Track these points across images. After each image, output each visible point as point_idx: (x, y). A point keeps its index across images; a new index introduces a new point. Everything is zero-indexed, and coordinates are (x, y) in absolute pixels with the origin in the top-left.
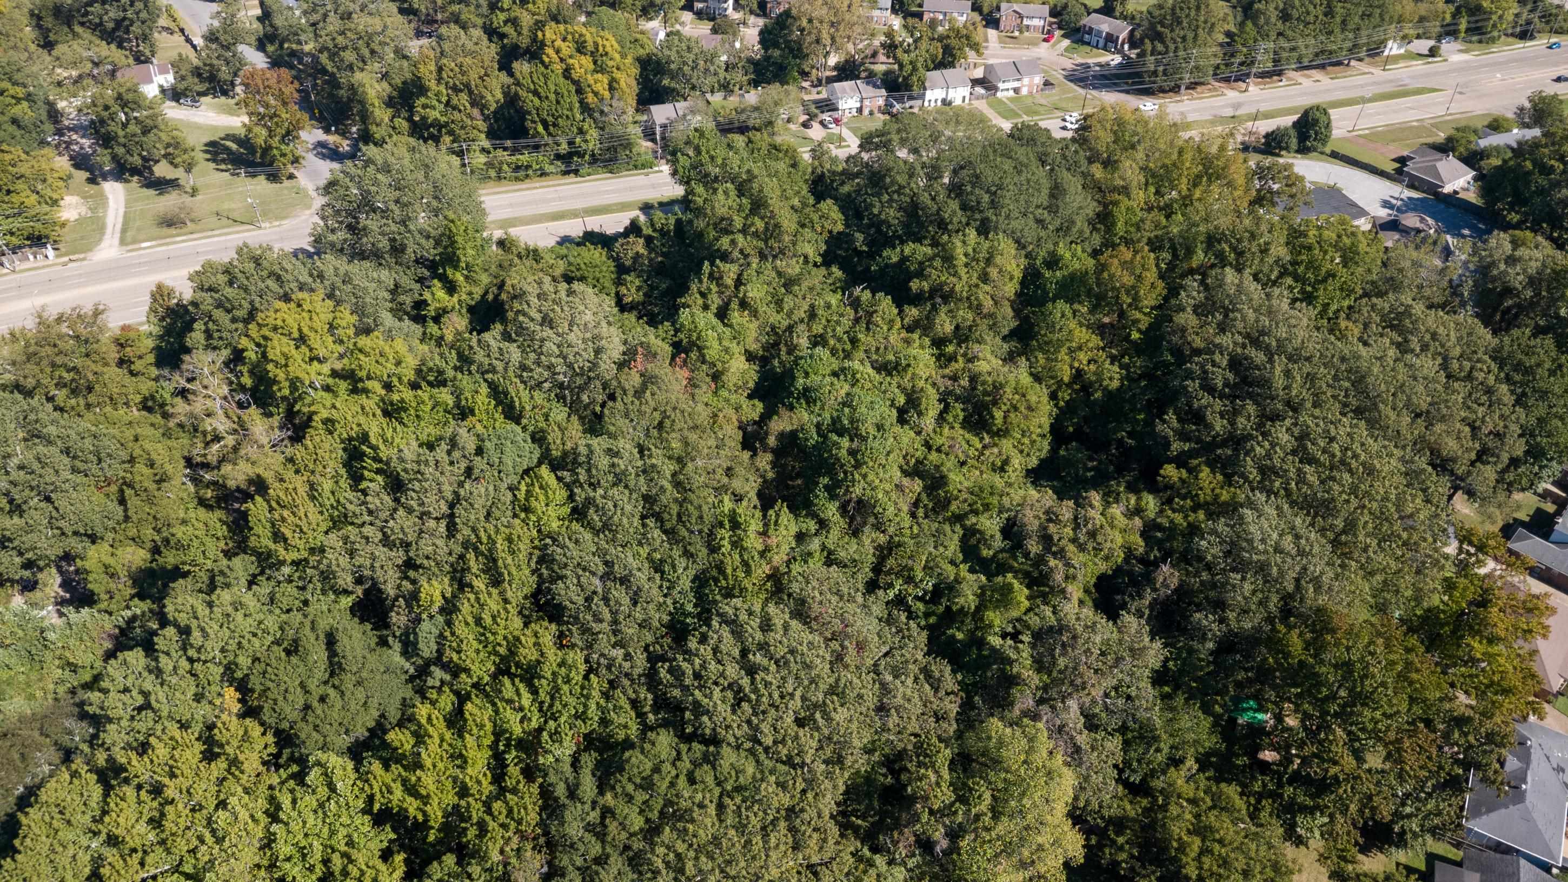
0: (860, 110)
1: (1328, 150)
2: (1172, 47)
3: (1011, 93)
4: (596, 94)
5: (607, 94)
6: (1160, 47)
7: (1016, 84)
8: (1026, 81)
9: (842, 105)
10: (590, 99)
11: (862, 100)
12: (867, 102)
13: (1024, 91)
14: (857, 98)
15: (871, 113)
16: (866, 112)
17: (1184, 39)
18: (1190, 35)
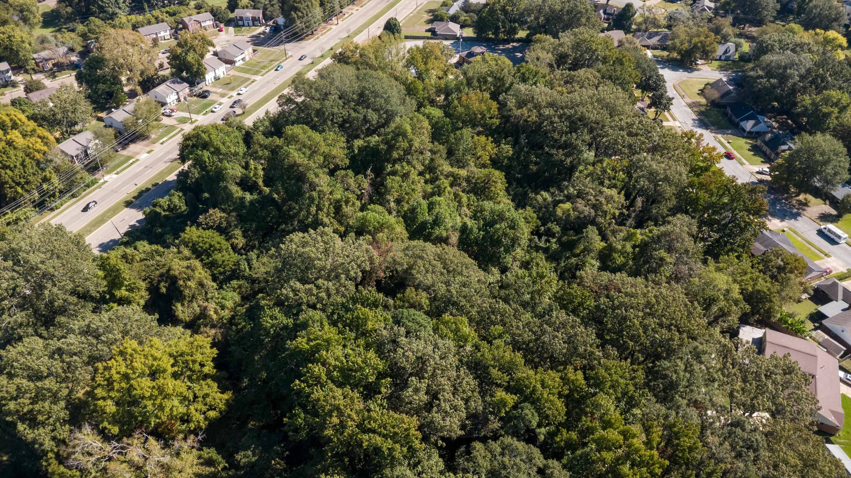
0: (179, 100)
1: (402, 36)
2: (305, 12)
3: (241, 62)
4: (38, 151)
5: (45, 148)
6: (300, 14)
7: (243, 56)
8: (246, 52)
9: (168, 100)
10: (38, 156)
11: (178, 93)
12: (181, 94)
13: (247, 59)
14: (175, 93)
15: (185, 99)
16: (182, 99)
17: (307, 6)
18: (310, 4)
